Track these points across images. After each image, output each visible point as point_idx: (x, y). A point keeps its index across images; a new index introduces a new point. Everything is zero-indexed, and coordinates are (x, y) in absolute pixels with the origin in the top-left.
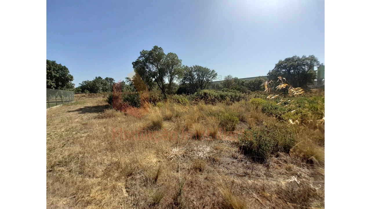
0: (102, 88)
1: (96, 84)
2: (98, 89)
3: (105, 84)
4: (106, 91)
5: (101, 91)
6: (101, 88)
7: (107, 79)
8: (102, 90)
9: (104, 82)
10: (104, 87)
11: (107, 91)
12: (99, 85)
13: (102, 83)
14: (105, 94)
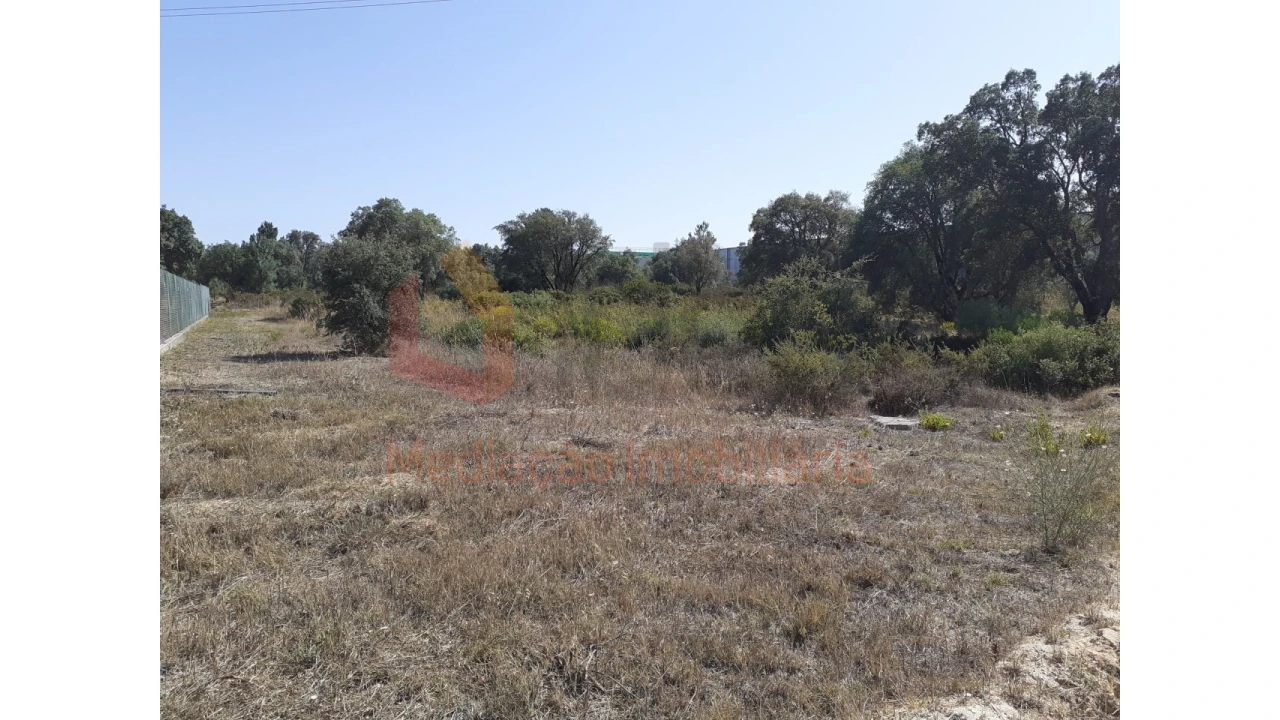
0: (278, 274)
1: (258, 261)
2: (263, 278)
3: (287, 260)
4: (289, 285)
5: (273, 284)
6: (272, 275)
7: (294, 236)
8: (275, 282)
9: (284, 252)
10: (281, 270)
11: (293, 285)
12: (267, 264)
13: (276, 256)
14: (285, 296)
